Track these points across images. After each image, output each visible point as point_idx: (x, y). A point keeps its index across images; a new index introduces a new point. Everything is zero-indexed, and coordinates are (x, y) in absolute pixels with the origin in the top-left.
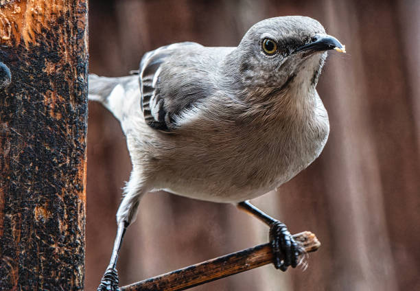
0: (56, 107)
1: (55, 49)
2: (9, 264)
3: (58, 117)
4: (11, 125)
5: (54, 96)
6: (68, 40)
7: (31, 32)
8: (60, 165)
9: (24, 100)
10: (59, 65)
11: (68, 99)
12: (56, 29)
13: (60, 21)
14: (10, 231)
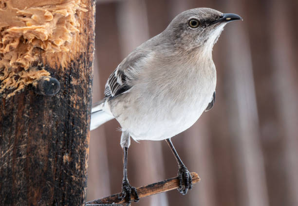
0: (76, 102)
1: (77, 71)
2: (49, 185)
3: (78, 107)
4: (54, 111)
5: (76, 96)
6: (84, 67)
7: (66, 62)
8: (78, 134)
9: (61, 99)
10: (79, 80)
11: (83, 99)
12: (78, 61)
13: (81, 56)
14: (51, 168)
